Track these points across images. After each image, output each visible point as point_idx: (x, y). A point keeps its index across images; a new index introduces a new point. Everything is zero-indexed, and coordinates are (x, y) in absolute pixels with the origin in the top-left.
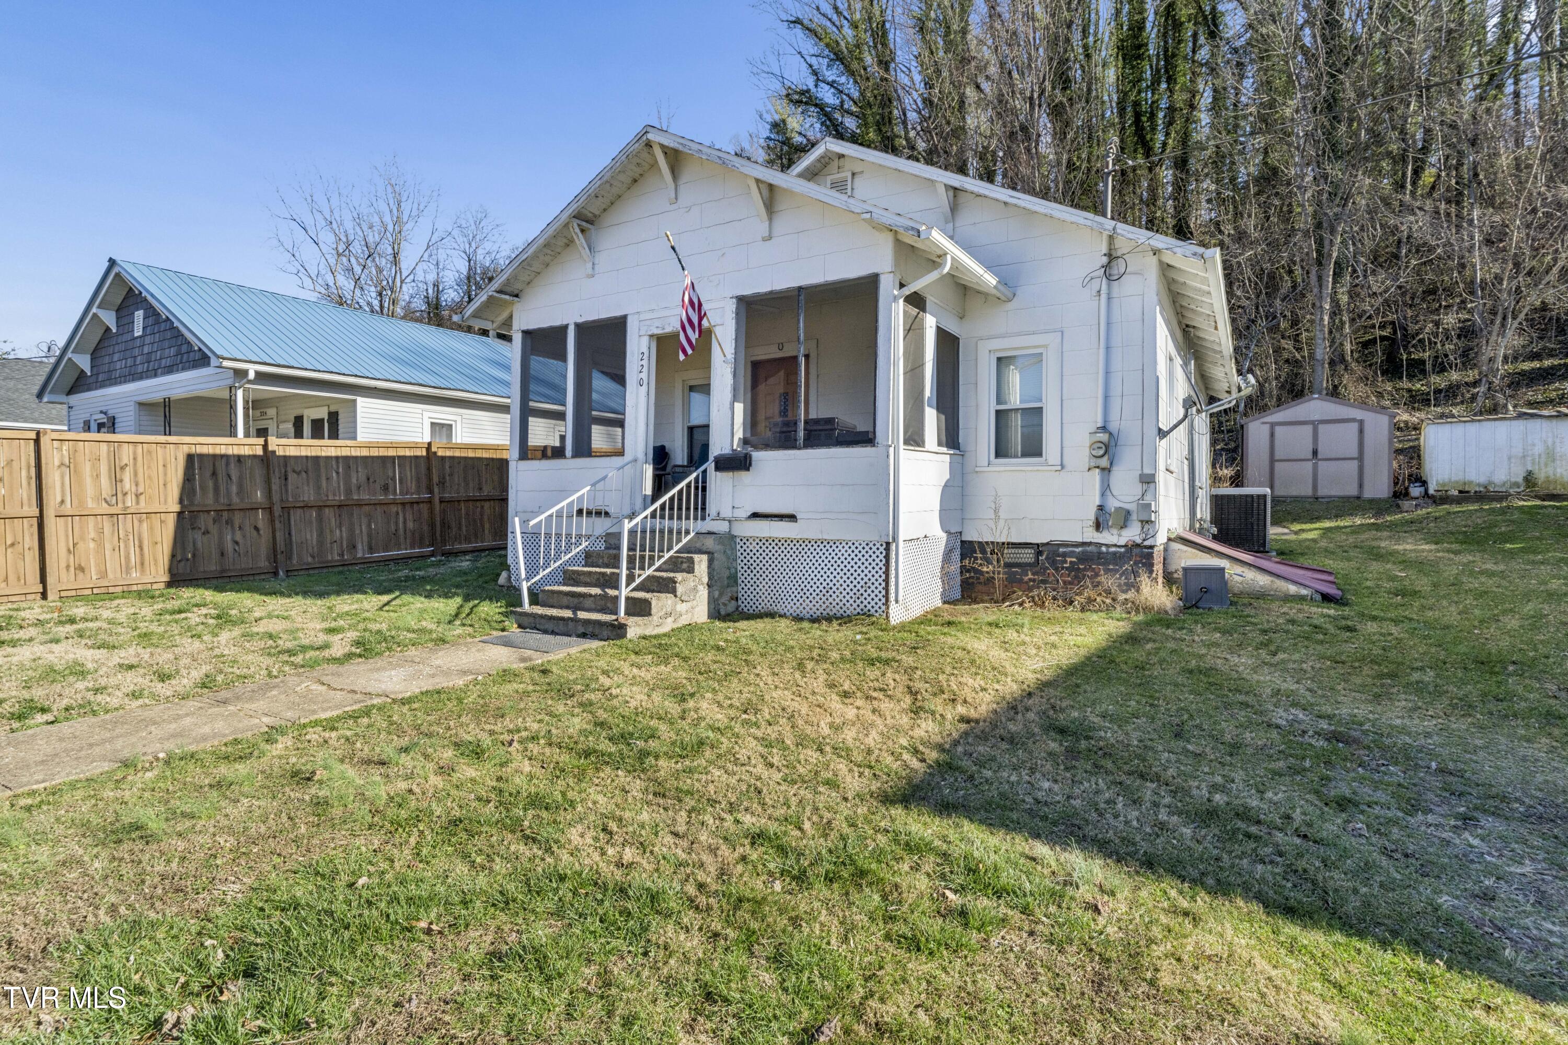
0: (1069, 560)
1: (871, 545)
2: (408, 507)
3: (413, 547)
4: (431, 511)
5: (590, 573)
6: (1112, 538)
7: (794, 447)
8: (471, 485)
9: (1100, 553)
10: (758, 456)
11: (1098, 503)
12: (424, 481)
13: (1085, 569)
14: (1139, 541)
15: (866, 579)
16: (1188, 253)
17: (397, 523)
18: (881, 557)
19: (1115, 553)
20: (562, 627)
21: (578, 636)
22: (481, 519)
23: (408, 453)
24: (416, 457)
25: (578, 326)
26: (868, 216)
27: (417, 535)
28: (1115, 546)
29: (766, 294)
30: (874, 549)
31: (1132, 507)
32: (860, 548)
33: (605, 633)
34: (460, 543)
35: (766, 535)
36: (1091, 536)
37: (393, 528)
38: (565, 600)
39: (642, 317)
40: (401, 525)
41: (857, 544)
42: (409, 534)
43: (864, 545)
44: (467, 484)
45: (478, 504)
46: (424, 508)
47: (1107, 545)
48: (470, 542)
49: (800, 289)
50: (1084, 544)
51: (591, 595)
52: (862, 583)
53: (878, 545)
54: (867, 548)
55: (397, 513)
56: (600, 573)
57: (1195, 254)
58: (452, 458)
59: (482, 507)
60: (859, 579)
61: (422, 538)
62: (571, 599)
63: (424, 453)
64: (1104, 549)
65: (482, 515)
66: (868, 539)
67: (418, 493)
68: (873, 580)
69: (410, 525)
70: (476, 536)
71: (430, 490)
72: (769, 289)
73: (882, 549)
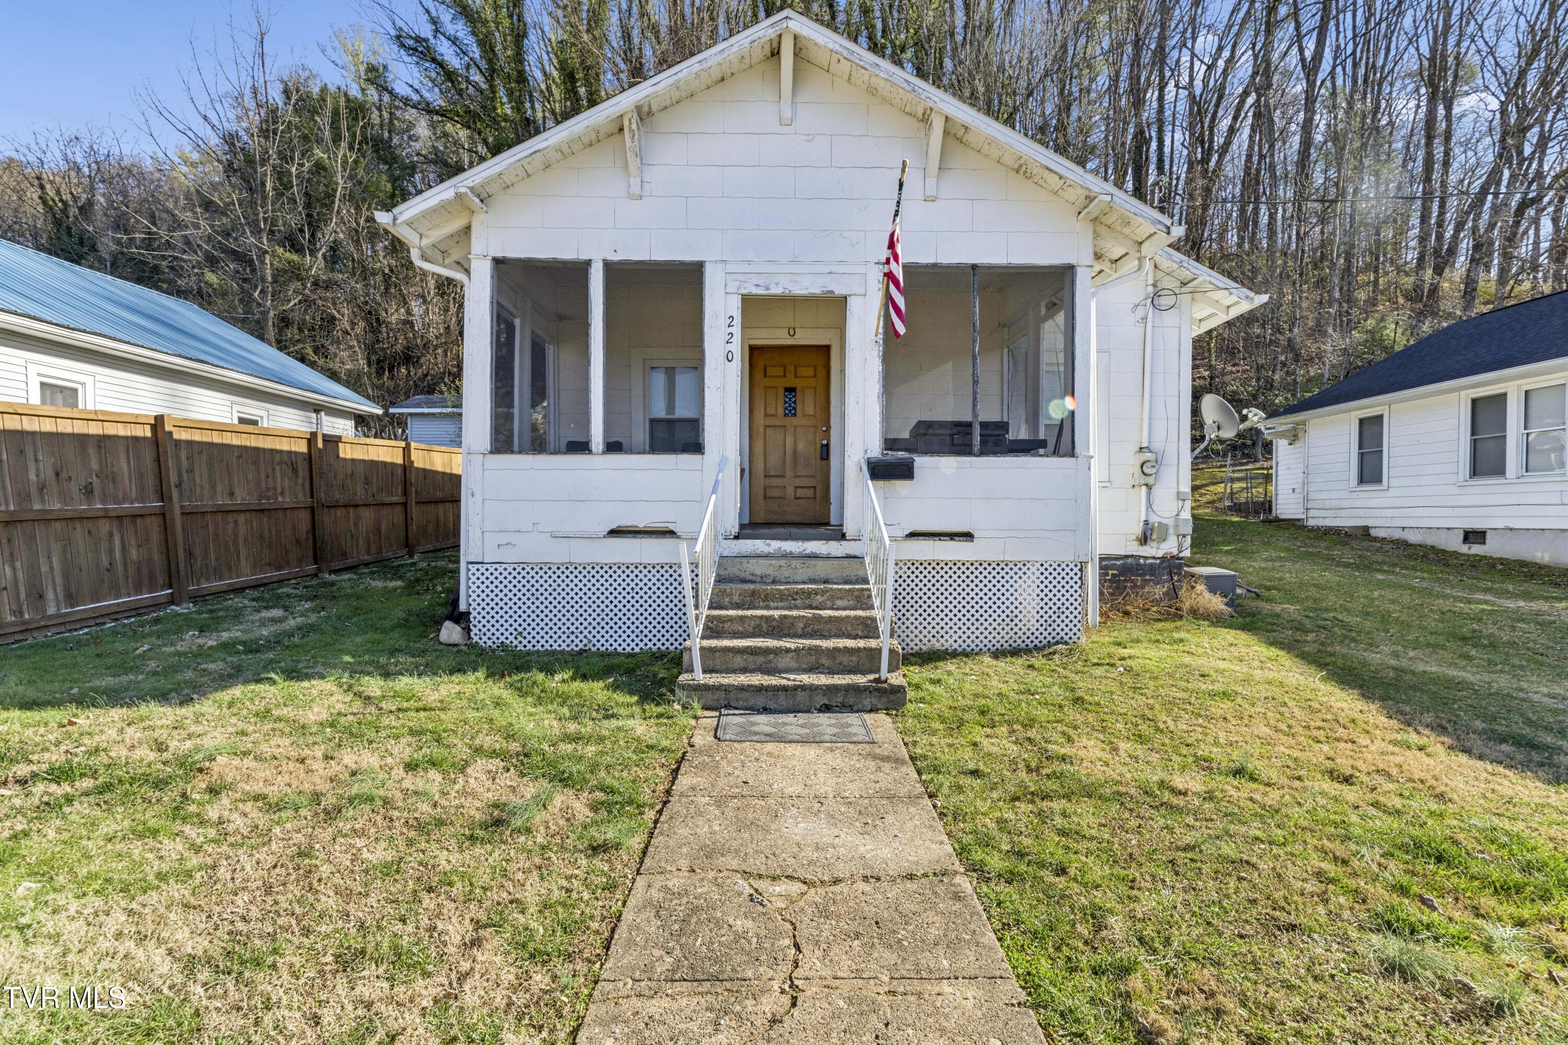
0: (1110, 572)
1: (1064, 566)
2: (126, 522)
3: (138, 591)
4: (166, 529)
5: (742, 619)
6: (1154, 551)
7: (970, 453)
8: (219, 488)
9: (1139, 565)
10: (922, 462)
11: (1143, 518)
12: (151, 481)
13: (1125, 581)
14: (1175, 552)
15: (1059, 604)
16: (1242, 296)
17: (111, 551)
18: (1076, 578)
19: (1151, 564)
20: (782, 700)
21: (820, 711)
22: (235, 542)
23: (122, 431)
24: (136, 439)
25: (609, 266)
26: (1108, 198)
27: (145, 572)
28: (1154, 558)
29: (927, 266)
30: (1067, 570)
31: (1170, 522)
32: (1051, 570)
33: (867, 703)
34: (208, 579)
35: (929, 557)
36: (1134, 549)
37: (105, 561)
38: (739, 660)
39: (731, 268)
40: (118, 555)
41: (1046, 565)
42: (131, 571)
43: (1055, 566)
44: (214, 487)
45: (230, 517)
46: (154, 525)
47: (1146, 558)
48: (221, 578)
49: (974, 267)
50: (1127, 557)
51: (788, 650)
52: (1055, 608)
53: (1072, 566)
54: (1059, 570)
55: (111, 535)
56: (761, 617)
57: (1247, 297)
58: (190, 443)
59: (236, 522)
60: (1050, 604)
61: (152, 578)
62: (751, 658)
63: (148, 434)
64: (1142, 561)
65: (236, 535)
66: (1059, 559)
67: (141, 499)
68: (1067, 604)
69: (134, 554)
70: (229, 569)
71: (162, 495)
72: (931, 260)
73: (1076, 570)
